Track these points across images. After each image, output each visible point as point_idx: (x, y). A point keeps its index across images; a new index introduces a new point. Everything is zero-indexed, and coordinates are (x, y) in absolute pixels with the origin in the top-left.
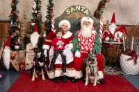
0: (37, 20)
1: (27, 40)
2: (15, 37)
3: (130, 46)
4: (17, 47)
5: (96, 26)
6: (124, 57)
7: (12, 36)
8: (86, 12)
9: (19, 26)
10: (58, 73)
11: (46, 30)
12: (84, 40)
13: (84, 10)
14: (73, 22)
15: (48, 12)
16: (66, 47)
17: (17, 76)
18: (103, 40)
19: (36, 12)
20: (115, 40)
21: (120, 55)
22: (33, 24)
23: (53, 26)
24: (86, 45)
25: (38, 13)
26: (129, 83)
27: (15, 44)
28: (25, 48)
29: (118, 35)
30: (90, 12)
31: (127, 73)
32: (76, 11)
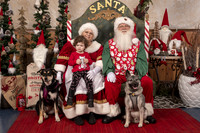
0: (43, 24)
1: (27, 59)
2: (8, 54)
3: (193, 62)
4: (12, 70)
5: (139, 32)
6: (185, 81)
7: (4, 53)
8: (122, 9)
9: (14, 36)
11: (59, 42)
12: (120, 55)
13: (119, 6)
14: (101, 26)
15: (61, 12)
16: (92, 66)
17: (14, 118)
18: (151, 53)
19: (41, 12)
20: (169, 52)
21: (177, 78)
22: (36, 32)
23: (69, 33)
24: (124, 62)
25: (44, 13)
27: (8, 66)
28: (25, 71)
29: (174, 45)
30: (127, 10)
31: (192, 106)
32: (105, 8)
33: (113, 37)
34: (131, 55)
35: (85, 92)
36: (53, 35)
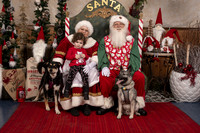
0: (42, 21)
1: (27, 53)
2: (9, 48)
3: (184, 58)
4: (12, 64)
5: (133, 29)
6: (176, 76)
7: (5, 47)
9: (15, 32)
11: (57, 37)
12: (114, 51)
13: (114, 5)
14: (97, 23)
15: (60, 9)
16: (88, 61)
17: (15, 108)
18: (144, 50)
19: (41, 9)
20: (162, 49)
21: (169, 73)
22: (36, 28)
23: (67, 30)
24: (119, 58)
25: (43, 10)
26: (183, 114)
27: (9, 60)
28: (25, 65)
29: (166, 42)
30: (123, 8)
31: (181, 100)
32: (102, 7)
34: (125, 51)
35: (81, 86)
36: (52, 31)
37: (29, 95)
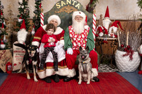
0: (24, 15)
1: (13, 38)
3: (125, 41)
4: (3, 46)
5: (89, 21)
6: (119, 54)
8: (78, 6)
9: (4, 23)
10: (49, 72)
11: (35, 27)
12: (76, 36)
13: (76, 4)
14: (63, 17)
15: (37, 7)
17: (4, 78)
18: (97, 35)
19: (23, 7)
20: (109, 35)
21: (114, 52)
23: (42, 22)
24: (79, 41)
25: (25, 7)
26: (125, 80)
28: (12, 47)
29: (112, 30)
30: (81, 6)
31: (124, 71)
32: (67, 5)
33: (71, 24)
35: (52, 61)
36: (31, 23)
37: (15, 68)
